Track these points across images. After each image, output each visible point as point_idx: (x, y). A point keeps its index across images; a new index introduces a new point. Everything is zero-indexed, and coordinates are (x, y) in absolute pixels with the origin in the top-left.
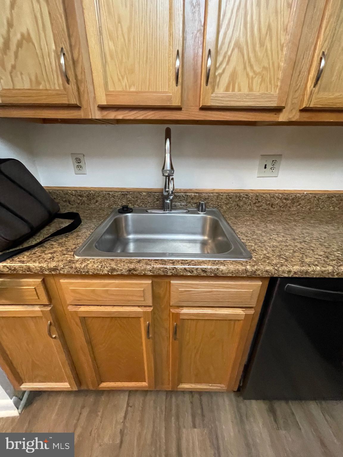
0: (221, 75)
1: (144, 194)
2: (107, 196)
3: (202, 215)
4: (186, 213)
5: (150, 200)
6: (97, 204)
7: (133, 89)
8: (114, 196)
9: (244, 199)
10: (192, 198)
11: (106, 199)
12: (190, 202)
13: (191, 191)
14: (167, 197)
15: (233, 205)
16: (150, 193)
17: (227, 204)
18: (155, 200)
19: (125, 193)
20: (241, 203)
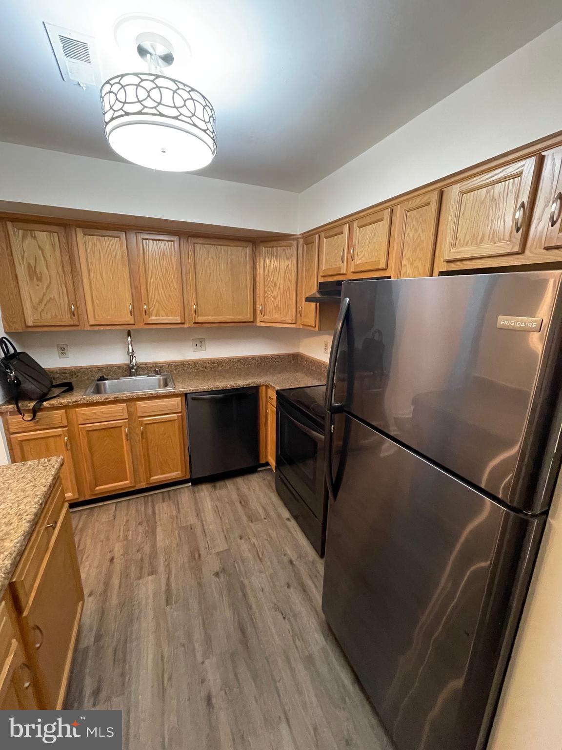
0: (152, 311)
1: (115, 367)
2: (86, 372)
3: (158, 377)
4: (147, 377)
5: (120, 371)
6: (78, 378)
7: (109, 317)
8: (91, 371)
9: (187, 365)
10: (151, 368)
11: (85, 374)
12: (150, 370)
13: (150, 363)
14: (132, 368)
15: (180, 370)
16: (119, 367)
17: (176, 369)
18: (124, 371)
19: (100, 369)
20: (186, 368)
